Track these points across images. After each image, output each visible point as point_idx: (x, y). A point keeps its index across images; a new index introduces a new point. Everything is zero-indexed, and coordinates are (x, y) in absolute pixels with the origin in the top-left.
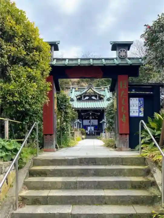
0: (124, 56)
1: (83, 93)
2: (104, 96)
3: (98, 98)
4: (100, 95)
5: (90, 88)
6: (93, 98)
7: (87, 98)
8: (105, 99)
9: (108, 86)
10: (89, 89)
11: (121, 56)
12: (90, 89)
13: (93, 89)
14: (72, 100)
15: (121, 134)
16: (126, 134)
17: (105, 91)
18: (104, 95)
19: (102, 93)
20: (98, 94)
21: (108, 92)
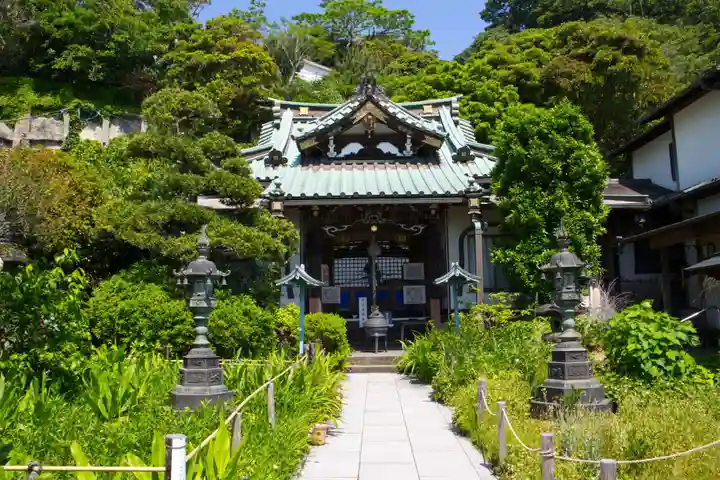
1: (331, 122)
2: (441, 138)
3: (409, 150)
4: (419, 134)
5: (370, 99)
6: (386, 147)
7: (354, 148)
8: (445, 152)
9: (454, 100)
10: (362, 105)
12: (369, 105)
13: (383, 104)
14: (276, 159)
17: (438, 117)
18: (441, 134)
19: (428, 126)
20: (412, 128)
21: (456, 123)
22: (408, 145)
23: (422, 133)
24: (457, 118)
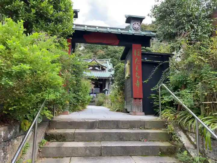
0: (137, 28)
2: (106, 68)
5: (94, 60)
6: (97, 68)
7: (91, 68)
8: (107, 70)
9: (110, 59)
10: (93, 60)
11: (135, 28)
12: (94, 61)
13: (96, 61)
15: (135, 99)
16: (140, 99)
17: (106, 63)
18: (106, 66)
19: (104, 65)
20: (101, 65)
21: (110, 64)
22: (100, 68)
23: (103, 66)
24: (110, 63)
